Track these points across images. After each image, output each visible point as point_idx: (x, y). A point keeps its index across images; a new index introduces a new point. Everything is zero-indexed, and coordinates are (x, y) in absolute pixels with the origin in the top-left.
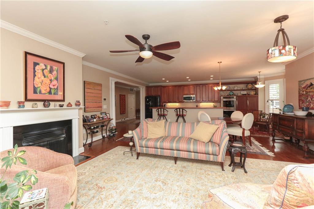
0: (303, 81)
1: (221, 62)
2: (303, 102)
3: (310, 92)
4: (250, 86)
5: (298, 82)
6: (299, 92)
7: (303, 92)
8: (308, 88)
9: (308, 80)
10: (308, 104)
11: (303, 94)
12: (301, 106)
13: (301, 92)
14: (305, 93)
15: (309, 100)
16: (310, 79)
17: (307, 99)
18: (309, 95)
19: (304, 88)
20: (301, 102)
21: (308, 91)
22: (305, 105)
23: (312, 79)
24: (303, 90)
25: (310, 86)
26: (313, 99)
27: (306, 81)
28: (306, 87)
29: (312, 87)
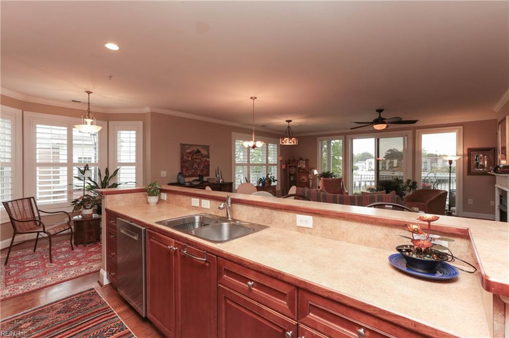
0: (187, 145)
2: (187, 169)
3: (196, 159)
5: (180, 146)
6: (181, 157)
7: (188, 157)
8: (195, 154)
9: (195, 145)
10: (194, 171)
11: (187, 160)
13: (185, 158)
14: (190, 159)
15: (196, 167)
16: (197, 146)
17: (193, 166)
18: (196, 162)
19: (189, 153)
20: (184, 170)
21: (194, 157)
22: (191, 173)
23: (199, 146)
24: (189, 155)
25: (197, 152)
26: (200, 166)
27: (191, 146)
28: (192, 153)
29: (199, 154)
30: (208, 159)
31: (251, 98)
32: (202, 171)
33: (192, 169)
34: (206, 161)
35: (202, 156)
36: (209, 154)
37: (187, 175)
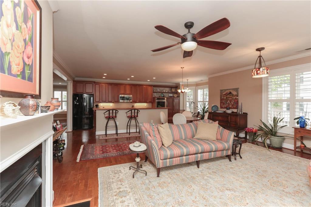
0: (224, 90)
1: (183, 68)
2: (224, 104)
3: (229, 97)
4: (173, 90)
5: (220, 91)
7: (224, 97)
8: (228, 95)
10: (227, 105)
11: (224, 99)
12: (222, 107)
13: (222, 97)
14: (225, 98)
15: (228, 103)
16: (229, 89)
18: (229, 99)
19: (224, 95)
20: (222, 104)
21: (227, 97)
22: (225, 106)
23: (231, 89)
24: (224, 96)
25: (229, 94)
26: (232, 102)
27: (226, 90)
28: (226, 94)
29: (230, 94)
32: (233, 105)
33: (227, 104)
34: (236, 99)
35: (233, 95)
36: (238, 94)
37: (224, 107)
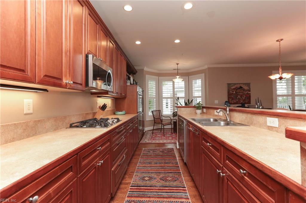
0: (232, 84)
2: (233, 99)
3: (239, 92)
5: (227, 85)
6: (228, 92)
8: (238, 89)
9: (238, 84)
10: (237, 100)
11: (233, 94)
13: (231, 92)
14: (234, 92)
15: (239, 98)
16: (240, 84)
17: (237, 97)
18: (239, 94)
19: (233, 89)
20: (230, 99)
21: (237, 91)
22: (235, 102)
23: (241, 84)
24: (233, 90)
26: (242, 97)
27: (235, 84)
28: (236, 89)
29: (241, 89)
30: (249, 92)
31: (278, 41)
32: (244, 100)
34: (248, 94)
35: (244, 90)
36: (250, 89)
